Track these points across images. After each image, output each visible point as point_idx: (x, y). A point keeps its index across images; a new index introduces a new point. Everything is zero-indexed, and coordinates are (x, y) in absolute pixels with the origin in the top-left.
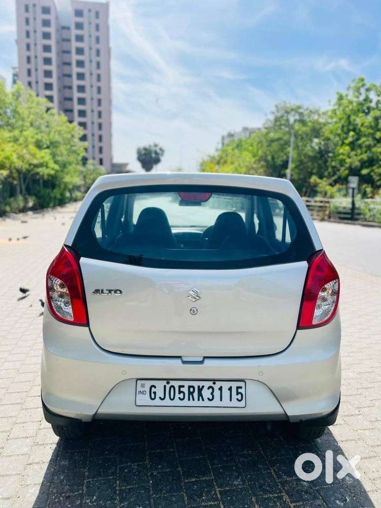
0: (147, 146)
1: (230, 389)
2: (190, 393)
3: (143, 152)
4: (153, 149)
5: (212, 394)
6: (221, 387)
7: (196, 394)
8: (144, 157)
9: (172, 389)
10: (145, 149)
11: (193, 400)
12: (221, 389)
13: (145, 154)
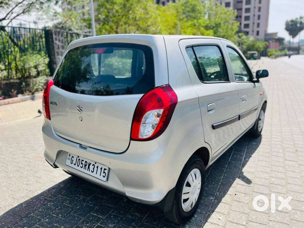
0: (294, 19)
1: (101, 169)
2: (85, 165)
3: (290, 23)
4: (299, 20)
5: (94, 169)
6: (98, 166)
7: (87, 167)
8: (290, 27)
9: (79, 160)
10: (292, 21)
11: (86, 169)
12: (97, 167)
13: (291, 25)
